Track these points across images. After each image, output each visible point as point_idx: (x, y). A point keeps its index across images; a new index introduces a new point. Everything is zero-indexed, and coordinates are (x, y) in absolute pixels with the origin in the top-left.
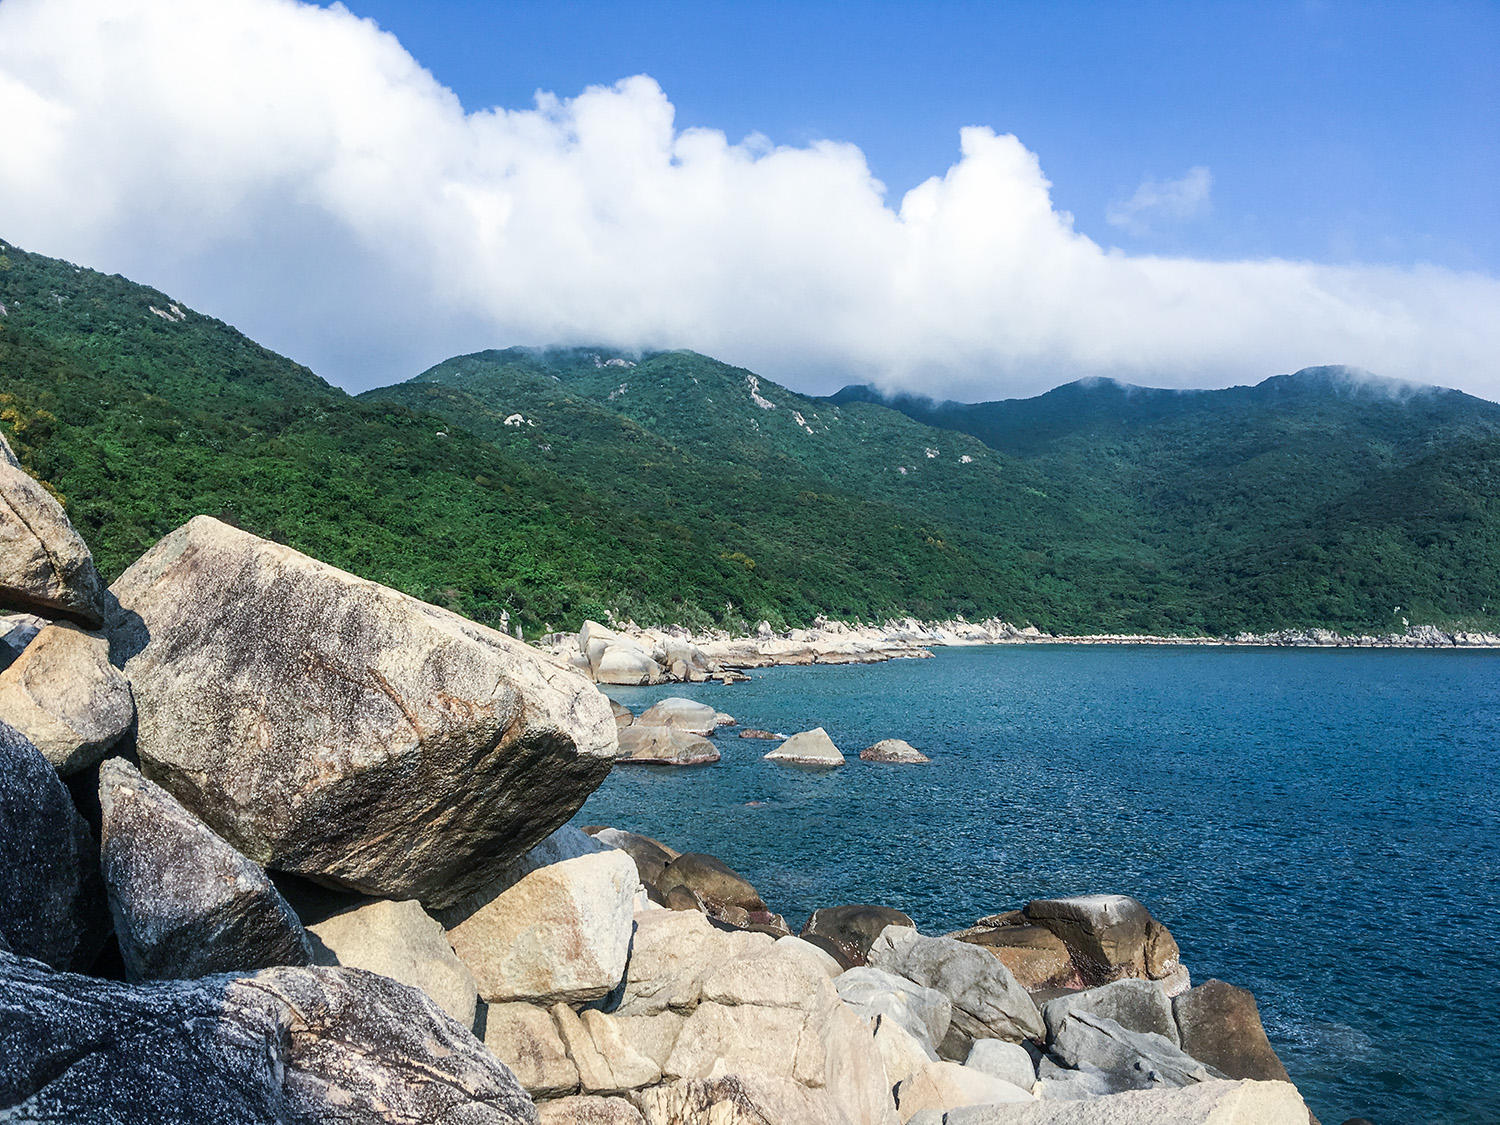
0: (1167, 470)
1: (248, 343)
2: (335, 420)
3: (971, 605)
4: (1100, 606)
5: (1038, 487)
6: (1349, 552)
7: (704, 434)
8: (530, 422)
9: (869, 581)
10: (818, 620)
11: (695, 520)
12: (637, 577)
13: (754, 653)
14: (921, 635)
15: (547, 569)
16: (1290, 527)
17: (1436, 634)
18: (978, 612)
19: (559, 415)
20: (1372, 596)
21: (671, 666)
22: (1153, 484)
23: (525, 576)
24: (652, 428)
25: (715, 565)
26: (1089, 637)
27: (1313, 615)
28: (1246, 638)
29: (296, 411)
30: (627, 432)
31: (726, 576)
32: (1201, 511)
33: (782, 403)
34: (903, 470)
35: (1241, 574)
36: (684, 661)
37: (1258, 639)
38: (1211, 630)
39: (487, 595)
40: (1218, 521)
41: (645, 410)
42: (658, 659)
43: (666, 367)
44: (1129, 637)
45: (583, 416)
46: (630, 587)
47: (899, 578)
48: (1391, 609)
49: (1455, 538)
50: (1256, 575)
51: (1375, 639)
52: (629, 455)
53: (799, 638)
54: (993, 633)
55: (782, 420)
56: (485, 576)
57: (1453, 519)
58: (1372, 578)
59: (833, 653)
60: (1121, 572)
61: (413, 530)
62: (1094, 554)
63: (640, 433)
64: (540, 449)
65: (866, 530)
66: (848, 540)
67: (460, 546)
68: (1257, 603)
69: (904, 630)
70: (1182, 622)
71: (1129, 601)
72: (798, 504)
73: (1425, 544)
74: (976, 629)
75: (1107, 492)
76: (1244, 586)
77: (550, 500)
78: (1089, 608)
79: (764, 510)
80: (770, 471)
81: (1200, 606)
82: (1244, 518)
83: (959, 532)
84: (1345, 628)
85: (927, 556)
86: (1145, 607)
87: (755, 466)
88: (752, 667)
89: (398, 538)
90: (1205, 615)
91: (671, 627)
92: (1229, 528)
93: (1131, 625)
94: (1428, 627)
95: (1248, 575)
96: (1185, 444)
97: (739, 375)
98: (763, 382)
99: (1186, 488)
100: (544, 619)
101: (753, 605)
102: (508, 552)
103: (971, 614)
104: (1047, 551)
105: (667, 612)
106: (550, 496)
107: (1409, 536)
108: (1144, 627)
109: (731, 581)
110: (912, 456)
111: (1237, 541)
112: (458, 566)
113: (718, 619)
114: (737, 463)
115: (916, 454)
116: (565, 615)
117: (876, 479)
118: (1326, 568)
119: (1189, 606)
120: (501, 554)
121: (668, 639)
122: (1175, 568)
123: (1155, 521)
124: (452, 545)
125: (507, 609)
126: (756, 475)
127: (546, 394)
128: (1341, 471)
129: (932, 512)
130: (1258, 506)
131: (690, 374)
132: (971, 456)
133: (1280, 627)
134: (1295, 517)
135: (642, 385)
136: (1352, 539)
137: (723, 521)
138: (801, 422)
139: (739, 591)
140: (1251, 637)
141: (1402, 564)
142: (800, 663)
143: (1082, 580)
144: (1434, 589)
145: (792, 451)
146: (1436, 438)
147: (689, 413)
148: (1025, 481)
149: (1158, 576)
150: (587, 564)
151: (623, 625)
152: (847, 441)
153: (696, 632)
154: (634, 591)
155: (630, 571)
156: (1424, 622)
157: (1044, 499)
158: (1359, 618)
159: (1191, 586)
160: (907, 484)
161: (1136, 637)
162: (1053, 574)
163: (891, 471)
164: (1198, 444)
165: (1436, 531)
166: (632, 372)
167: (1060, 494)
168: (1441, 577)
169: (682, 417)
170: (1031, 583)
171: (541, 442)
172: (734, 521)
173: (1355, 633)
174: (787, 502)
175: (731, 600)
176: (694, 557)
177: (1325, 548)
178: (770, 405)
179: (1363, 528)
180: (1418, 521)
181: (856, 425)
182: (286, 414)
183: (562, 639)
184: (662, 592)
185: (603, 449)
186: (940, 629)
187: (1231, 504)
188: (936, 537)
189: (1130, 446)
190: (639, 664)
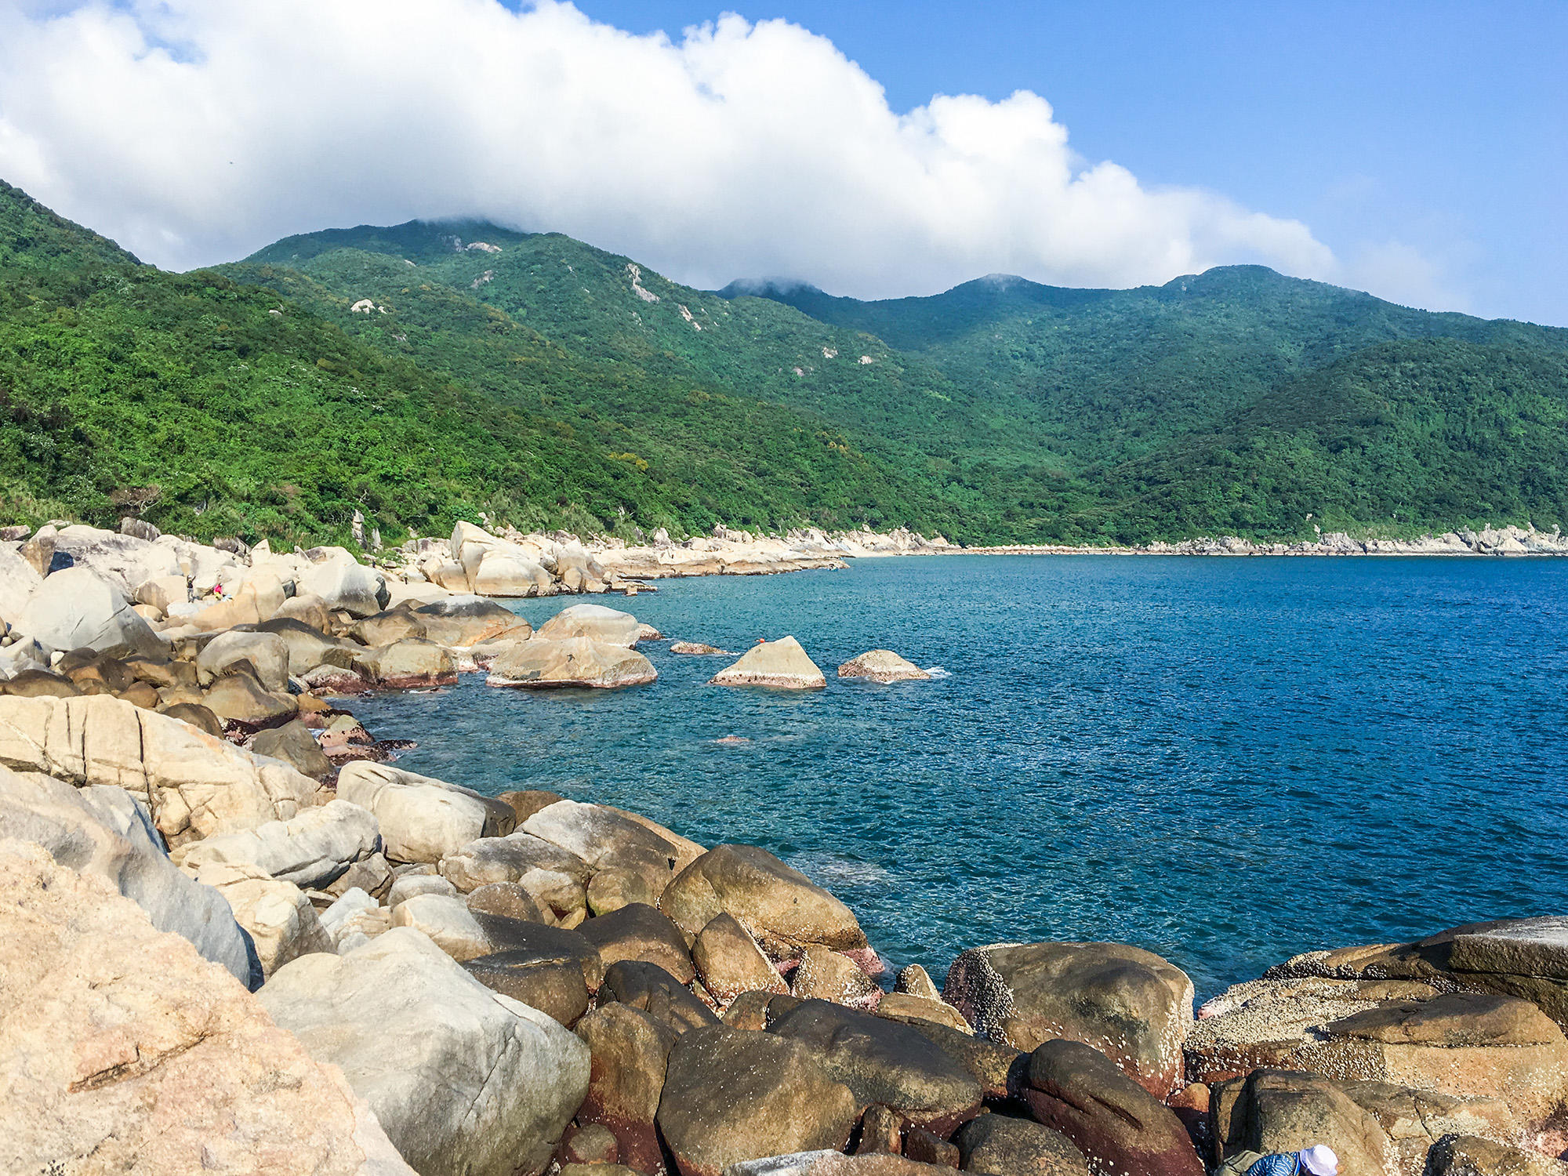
0: (1073, 373)
1: (39, 210)
2: (142, 292)
3: (877, 514)
4: (1009, 516)
5: (940, 389)
6: (1262, 458)
7: (581, 328)
8: (381, 308)
9: (768, 488)
10: (718, 528)
11: (576, 420)
12: (516, 476)
13: (653, 563)
14: (826, 546)
15: (408, 464)
16: (1199, 433)
17: (1348, 541)
18: (884, 522)
19: (416, 303)
20: (1285, 503)
21: (563, 575)
22: (1059, 389)
23: (383, 472)
24: (521, 320)
25: (603, 465)
26: (999, 548)
27: (1225, 522)
28: (1158, 547)
29: (95, 282)
30: (494, 323)
31: (616, 477)
32: (1108, 416)
33: (667, 296)
34: (799, 371)
35: (1150, 481)
36: (578, 569)
37: (1170, 548)
38: (1123, 540)
39: (336, 491)
40: (1125, 427)
41: (512, 300)
42: (547, 567)
43: (537, 253)
44: (1040, 548)
45: (443, 304)
46: (508, 487)
47: (802, 485)
48: (1304, 516)
49: (1366, 443)
50: (1168, 482)
51: (1286, 548)
52: (497, 349)
53: (700, 548)
54: (900, 543)
55: (667, 314)
56: (333, 469)
57: (1365, 423)
58: (1285, 485)
59: (742, 563)
60: (1029, 480)
61: (240, 416)
62: (1000, 462)
63: (509, 325)
64: (394, 339)
65: (765, 433)
66: (745, 444)
67: (300, 435)
68: (1168, 511)
69: (808, 541)
70: (1094, 531)
71: (1039, 510)
72: (688, 404)
73: (1337, 449)
74: (883, 540)
75: (1011, 396)
76: (1156, 493)
77: (407, 390)
78: (999, 518)
79: (652, 410)
80: (656, 369)
81: (1111, 515)
82: (1152, 424)
83: (861, 437)
84: (1257, 536)
85: (831, 462)
86: (1056, 516)
87: (639, 364)
88: (651, 579)
89: (220, 424)
90: (1117, 524)
91: (557, 534)
92: (1137, 434)
93: (1042, 536)
94: (1339, 534)
95: (1159, 482)
96: (1091, 347)
97: (617, 264)
98: (647, 274)
99: (1093, 393)
100: (405, 523)
101: (647, 511)
102: (359, 443)
103: (877, 523)
104: (952, 457)
105: (552, 516)
106: (408, 384)
107: (1321, 442)
108: (1053, 535)
109: (623, 482)
110: (808, 356)
111: (1145, 447)
112: (297, 457)
113: (609, 526)
114: (619, 360)
115: (813, 354)
116: (431, 518)
117: (771, 380)
118: (1240, 474)
119: (1101, 514)
120: (352, 446)
121: (557, 545)
122: (1082, 476)
123: (1060, 428)
124: (290, 435)
125: (360, 509)
126: (640, 373)
127: (398, 279)
128: (1248, 375)
129: (831, 416)
130: (1167, 412)
131: (563, 261)
132: (872, 357)
133: (1192, 536)
134: (1206, 422)
135: (510, 272)
136: (1264, 445)
137: (608, 423)
138: (688, 317)
139: (631, 495)
140: (1163, 546)
141: (1315, 470)
142: (707, 574)
143: (990, 489)
144: (1346, 495)
145: (679, 349)
146: (1343, 342)
147: (564, 305)
148: (928, 384)
149: (1067, 484)
150: (456, 459)
151: (500, 530)
152: (738, 338)
153: (586, 539)
154: (512, 492)
155: (507, 469)
156: (1336, 529)
157: (948, 404)
158: (1272, 525)
159: (1101, 495)
160: (803, 386)
161: (1047, 547)
162: (960, 481)
163: (786, 373)
164: (1104, 346)
165: (1348, 435)
166: (497, 257)
167: (964, 398)
168: (1353, 483)
169: (556, 308)
170: (937, 492)
171: (396, 331)
172: (618, 421)
173: (1267, 542)
174: (677, 402)
175: (624, 504)
176: (580, 456)
177: (1237, 454)
178: (653, 298)
179: (1275, 432)
180: (1330, 425)
181: (748, 321)
182: (82, 285)
183: (429, 546)
184: (545, 494)
185: (467, 341)
186: (845, 540)
187: (1139, 409)
188: (838, 442)
189: (1034, 347)
190: (525, 572)
